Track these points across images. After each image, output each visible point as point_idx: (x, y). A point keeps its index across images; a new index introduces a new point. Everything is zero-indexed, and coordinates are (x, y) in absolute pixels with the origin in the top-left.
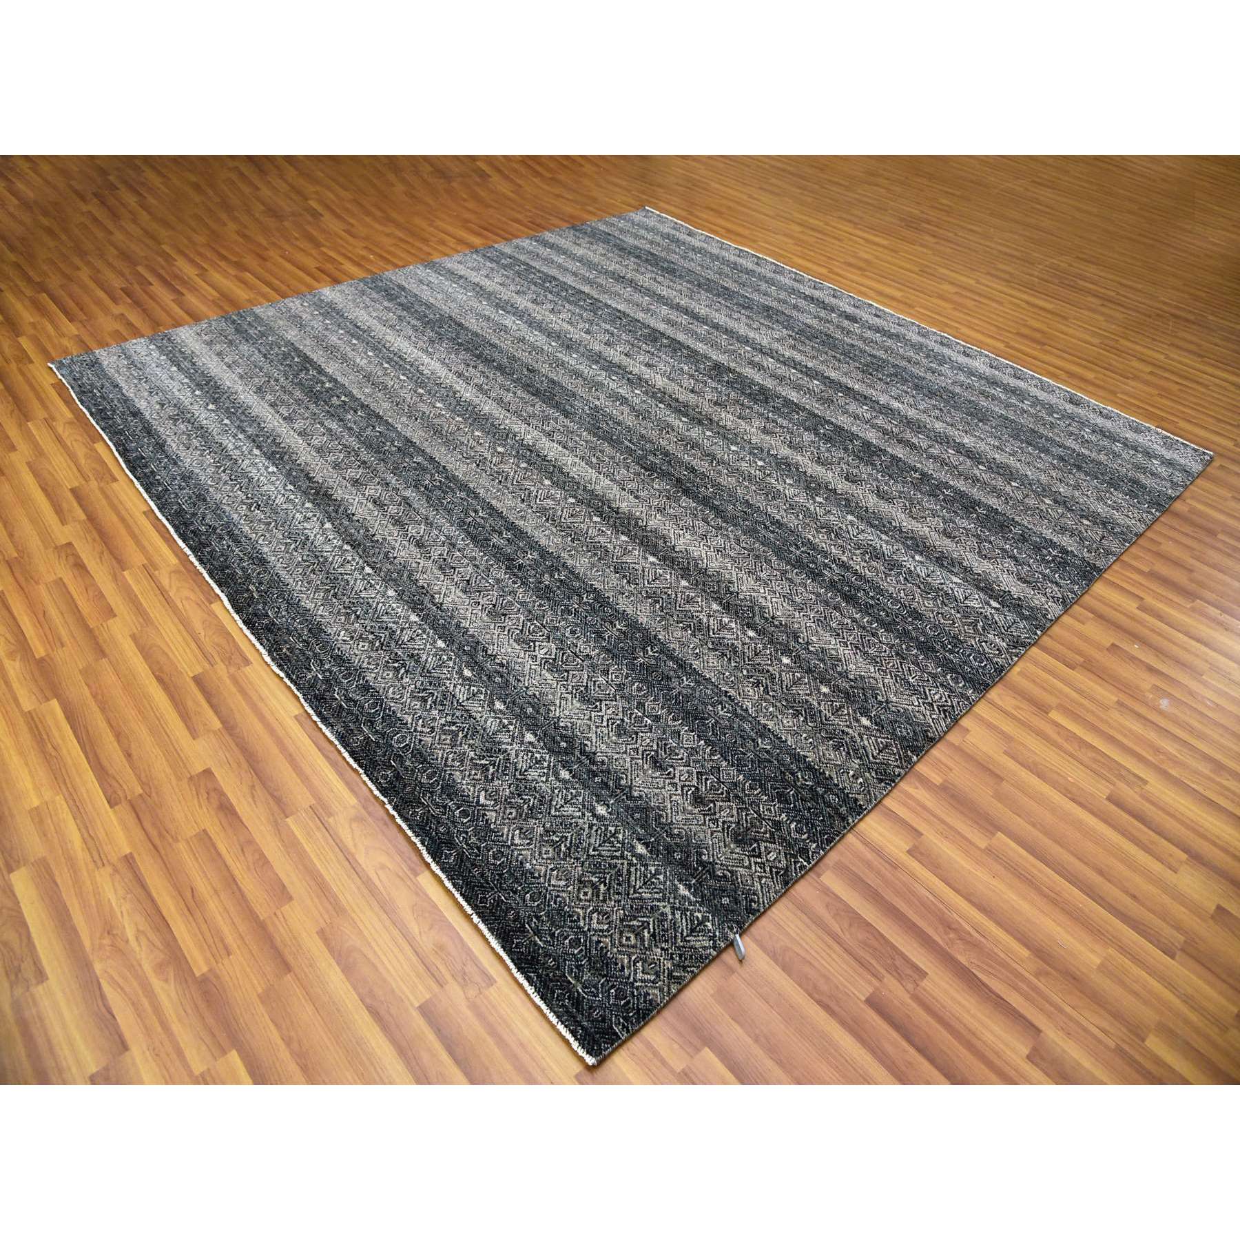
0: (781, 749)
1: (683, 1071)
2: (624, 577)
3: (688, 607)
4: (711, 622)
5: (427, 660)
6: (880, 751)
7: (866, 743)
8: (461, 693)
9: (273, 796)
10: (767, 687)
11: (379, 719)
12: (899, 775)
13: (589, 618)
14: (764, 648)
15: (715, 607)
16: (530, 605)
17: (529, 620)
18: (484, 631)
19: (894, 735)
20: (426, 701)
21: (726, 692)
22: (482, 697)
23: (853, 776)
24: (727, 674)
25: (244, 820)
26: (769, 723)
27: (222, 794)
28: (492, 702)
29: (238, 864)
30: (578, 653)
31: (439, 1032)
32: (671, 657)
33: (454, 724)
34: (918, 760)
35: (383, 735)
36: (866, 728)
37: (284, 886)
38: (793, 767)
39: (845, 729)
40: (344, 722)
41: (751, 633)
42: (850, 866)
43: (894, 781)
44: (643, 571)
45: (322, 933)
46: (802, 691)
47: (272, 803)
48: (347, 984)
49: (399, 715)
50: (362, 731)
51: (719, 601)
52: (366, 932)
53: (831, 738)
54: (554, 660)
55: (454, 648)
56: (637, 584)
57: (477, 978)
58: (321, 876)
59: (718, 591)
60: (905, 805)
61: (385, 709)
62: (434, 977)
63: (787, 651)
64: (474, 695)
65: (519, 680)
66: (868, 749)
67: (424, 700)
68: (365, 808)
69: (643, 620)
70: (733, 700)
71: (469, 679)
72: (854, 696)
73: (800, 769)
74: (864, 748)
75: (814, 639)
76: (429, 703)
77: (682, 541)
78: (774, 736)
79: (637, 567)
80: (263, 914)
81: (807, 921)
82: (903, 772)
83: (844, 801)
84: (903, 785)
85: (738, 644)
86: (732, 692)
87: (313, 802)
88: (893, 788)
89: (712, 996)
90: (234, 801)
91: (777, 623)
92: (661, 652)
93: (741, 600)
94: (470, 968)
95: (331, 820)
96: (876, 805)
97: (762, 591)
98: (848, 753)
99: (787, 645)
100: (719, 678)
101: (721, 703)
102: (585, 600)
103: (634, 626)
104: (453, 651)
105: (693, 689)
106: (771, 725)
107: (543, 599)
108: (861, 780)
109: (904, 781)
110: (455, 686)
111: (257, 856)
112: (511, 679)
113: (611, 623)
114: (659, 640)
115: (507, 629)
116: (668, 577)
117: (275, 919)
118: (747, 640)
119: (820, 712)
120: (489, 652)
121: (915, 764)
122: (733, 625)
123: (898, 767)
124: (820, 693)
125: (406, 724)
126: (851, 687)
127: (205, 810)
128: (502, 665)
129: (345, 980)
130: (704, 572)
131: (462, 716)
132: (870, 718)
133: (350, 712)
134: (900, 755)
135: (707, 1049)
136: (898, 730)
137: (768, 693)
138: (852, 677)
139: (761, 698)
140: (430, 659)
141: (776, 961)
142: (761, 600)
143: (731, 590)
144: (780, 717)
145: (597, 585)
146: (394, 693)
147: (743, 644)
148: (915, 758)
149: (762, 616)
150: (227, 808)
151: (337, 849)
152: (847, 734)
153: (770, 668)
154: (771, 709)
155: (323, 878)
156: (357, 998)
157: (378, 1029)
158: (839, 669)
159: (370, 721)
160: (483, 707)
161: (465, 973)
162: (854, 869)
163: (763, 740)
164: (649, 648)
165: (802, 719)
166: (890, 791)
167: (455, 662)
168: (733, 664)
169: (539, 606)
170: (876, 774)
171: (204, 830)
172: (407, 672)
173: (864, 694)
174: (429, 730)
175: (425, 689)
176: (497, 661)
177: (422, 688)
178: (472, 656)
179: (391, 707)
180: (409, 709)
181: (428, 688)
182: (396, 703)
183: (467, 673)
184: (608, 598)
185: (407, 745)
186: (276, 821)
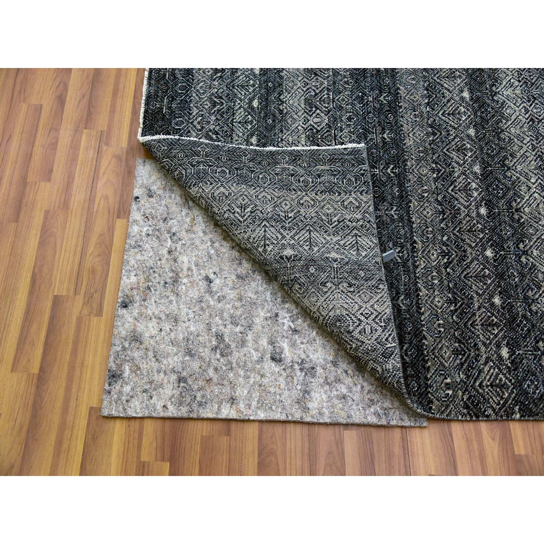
0: (412, 316)
1: (144, 463)
2: (429, 97)
3: (454, 155)
4: (461, 178)
5: (239, 77)
6: (491, 385)
7: (487, 368)
8: (239, 115)
9: (89, 111)
10: (450, 263)
11: (178, 100)
12: (487, 416)
13: (371, 115)
14: (482, 231)
15: (477, 169)
16: (339, 77)
17: (328, 90)
18: (292, 78)
19: (519, 384)
20: (215, 106)
21: (415, 242)
22: (250, 127)
23: (447, 384)
24: (430, 229)
25: (64, 113)
26: (424, 290)
27: (66, 89)
28: (252, 135)
29: (42, 138)
30: (338, 137)
31: (52, 318)
32: (401, 185)
33: (217, 134)
34: (519, 420)
35: (172, 112)
36: (500, 358)
37: (52, 171)
38: (408, 337)
39: (480, 344)
40: (158, 88)
41: (483, 211)
42: (375, 443)
43: (477, 417)
44: (449, 101)
45: (47, 212)
46: (476, 287)
47: (85, 113)
48: (35, 253)
49: (192, 105)
50: (162, 101)
51: (485, 165)
52: (67, 230)
53: (460, 342)
54: (318, 131)
55: (262, 79)
56: (433, 109)
57: (95, 306)
58: (73, 179)
59: (493, 157)
60: (468, 441)
61: (188, 95)
62: (77, 285)
63: (498, 246)
64: (246, 122)
65: (282, 131)
66: (483, 375)
67: (214, 104)
68: (127, 153)
69: (409, 142)
70: (413, 252)
71: (253, 108)
72: (518, 325)
73: (411, 343)
74: (480, 372)
75: (535, 253)
76: (216, 109)
77: (509, 92)
78: (417, 303)
79: (447, 94)
80: (30, 179)
81: (306, 450)
82: (493, 417)
83: (421, 395)
84: (483, 426)
85: (464, 212)
86: (419, 245)
87: (106, 129)
88: (471, 420)
89: (202, 437)
90: (68, 99)
91: (516, 217)
92: (398, 176)
93: (505, 177)
94: (97, 296)
95: (105, 148)
96: (443, 420)
97: (533, 180)
98: (462, 364)
99: (504, 241)
100: (420, 227)
101: (402, 247)
102: (382, 98)
103: (398, 142)
104: (260, 81)
105: (393, 221)
106: (423, 292)
107: (353, 79)
108: (450, 392)
109: (489, 424)
110: (240, 108)
111: (53, 141)
112: (278, 127)
113: (383, 129)
114: (406, 165)
115: (308, 87)
116: (464, 119)
117: (33, 185)
118: (474, 215)
119: (474, 314)
120: (282, 97)
121: (514, 420)
122: (475, 194)
123: (494, 410)
124: (489, 300)
125: (191, 114)
126: (524, 316)
127: (51, 92)
128: (281, 112)
129: (36, 248)
130: (498, 132)
131: (226, 131)
132: (512, 353)
133: (166, 84)
134: (506, 402)
135: (168, 464)
136: (528, 382)
137: (446, 268)
138: (534, 308)
139: (437, 268)
140: (241, 77)
141: (260, 455)
142: (524, 188)
143: (507, 162)
144: (436, 293)
145: (402, 91)
146: (201, 87)
147: (467, 215)
148: (518, 416)
149: (509, 203)
150: (62, 100)
151: (93, 169)
152: (478, 349)
153: (469, 250)
154: (436, 282)
155: (73, 182)
156: (33, 265)
157: (28, 290)
158: (530, 293)
159: (173, 97)
160: (244, 134)
161: (92, 297)
162: (375, 447)
163: (405, 299)
164: (392, 166)
165: (452, 308)
166: (466, 420)
167: (254, 90)
168: (442, 225)
169: (345, 82)
170: (468, 399)
171: (41, 105)
172: (221, 77)
173: (529, 330)
174: (200, 128)
175: (221, 98)
176: (281, 107)
177: (220, 95)
178: (268, 93)
179: (192, 96)
180: (201, 105)
181: (224, 97)
182: (197, 95)
183: (255, 103)
184: (401, 107)
185: (179, 129)
186: (78, 127)
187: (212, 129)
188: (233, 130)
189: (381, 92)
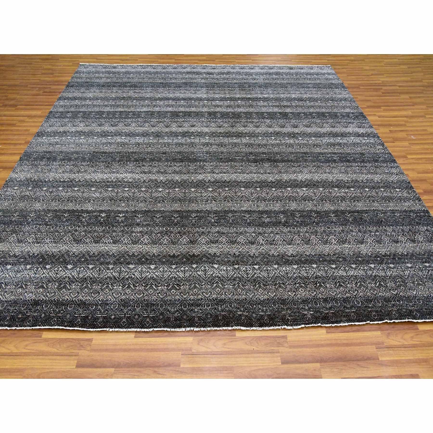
2: (309, 200)
8: (343, 273)
9: (366, 360)
11: (344, 304)
13: (324, 220)
17: (316, 235)
18: (315, 250)
22: (347, 268)
35: (353, 306)
49: (345, 297)
54: (339, 240)
55: (319, 263)
61: (340, 300)
64: (345, 270)
65: (344, 254)
67: (341, 285)
69: (332, 208)
71: (337, 267)
76: (343, 284)
94: (278, 340)
95: (385, 344)
103: (334, 212)
112: (343, 256)
120: (326, 254)
125: (350, 297)
128: (334, 255)
140: (321, 273)
146: (333, 293)
151: (400, 349)
159: (344, 307)
160: (352, 270)
161: (279, 343)
167: (326, 267)
172: (323, 283)
174: (356, 291)
175: (336, 282)
176: (332, 255)
177: (334, 283)
178: (325, 260)
179: (340, 297)
180: (343, 292)
181: (335, 281)
182: (338, 295)
183: (334, 266)
184: (317, 210)
185: (361, 301)
186: (379, 364)
187: (355, 285)
188: (352, 275)
189: (311, 216)
